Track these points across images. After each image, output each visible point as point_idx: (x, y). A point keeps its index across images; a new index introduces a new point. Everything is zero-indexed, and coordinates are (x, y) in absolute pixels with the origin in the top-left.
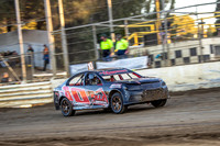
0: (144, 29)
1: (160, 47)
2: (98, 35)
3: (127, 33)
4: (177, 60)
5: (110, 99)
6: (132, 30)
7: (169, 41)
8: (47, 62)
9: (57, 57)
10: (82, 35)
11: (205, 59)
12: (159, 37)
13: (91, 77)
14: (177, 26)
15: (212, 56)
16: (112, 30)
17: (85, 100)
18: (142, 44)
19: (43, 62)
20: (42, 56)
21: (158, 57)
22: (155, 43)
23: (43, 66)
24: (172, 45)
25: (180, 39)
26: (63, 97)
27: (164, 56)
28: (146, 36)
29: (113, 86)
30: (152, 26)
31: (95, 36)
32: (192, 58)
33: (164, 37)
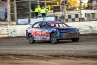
0: (53, 4)
1: (61, 13)
2: (32, 6)
3: (45, 5)
4: (69, 20)
5: (50, 36)
6: (48, 4)
7: (65, 10)
8: (6, 17)
9: (11, 15)
10: (24, 5)
11: (82, 20)
12: (61, 8)
13: (43, 24)
14: (69, 3)
15: (86, 18)
16: (38, 3)
17: (40, 35)
18: (53, 11)
19: (4, 17)
20: (4, 14)
21: (60, 17)
22: (59, 11)
23: (4, 19)
24: (67, 12)
25: (70, 10)
26: (30, 33)
27: (63, 17)
28: (54, 7)
29: (52, 30)
30: (58, 3)
31: (30, 6)
32: (76, 19)
33: (63, 8)
